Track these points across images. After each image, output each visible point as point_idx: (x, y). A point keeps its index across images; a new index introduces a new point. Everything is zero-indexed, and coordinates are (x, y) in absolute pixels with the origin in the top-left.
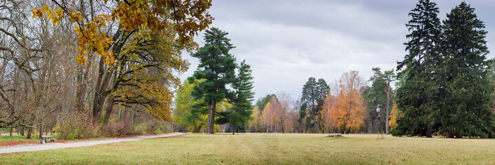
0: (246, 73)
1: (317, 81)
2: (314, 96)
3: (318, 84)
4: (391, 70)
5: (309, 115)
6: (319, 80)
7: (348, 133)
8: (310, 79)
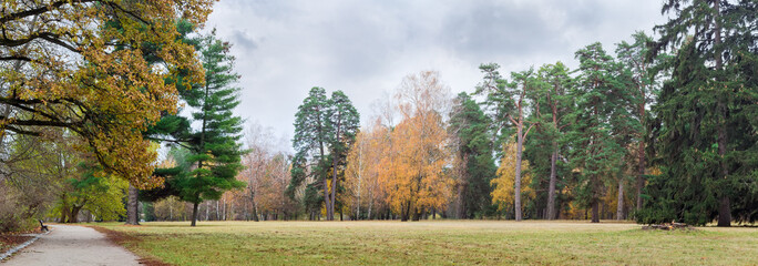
0: (220, 65)
1: (329, 96)
2: (322, 133)
3: (330, 103)
4: (527, 70)
5: (311, 180)
6: (335, 94)
7: (417, 217)
8: (314, 91)
